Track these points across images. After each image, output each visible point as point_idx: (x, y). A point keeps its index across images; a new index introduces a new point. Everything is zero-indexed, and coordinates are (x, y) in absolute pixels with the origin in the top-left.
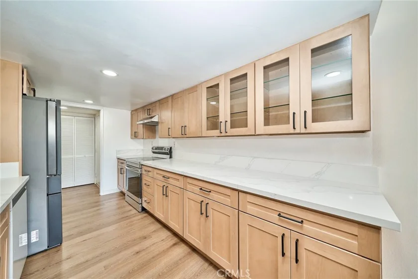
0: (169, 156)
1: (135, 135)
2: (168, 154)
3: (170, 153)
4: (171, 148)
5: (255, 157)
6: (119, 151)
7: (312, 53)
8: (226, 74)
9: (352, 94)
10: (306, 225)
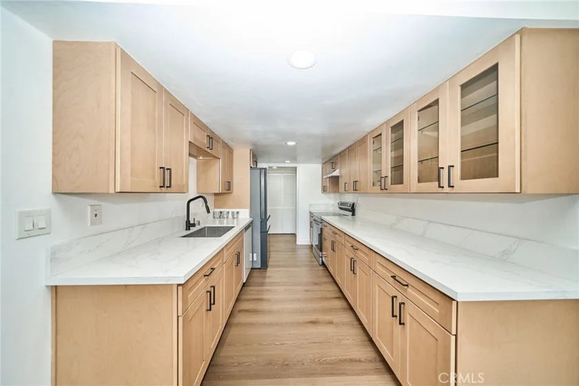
0: (351, 213)
1: (324, 190)
2: (350, 211)
3: (353, 209)
4: (353, 204)
5: (431, 222)
6: (311, 205)
7: (462, 90)
8: (387, 122)
9: (498, 143)
10: (409, 290)
